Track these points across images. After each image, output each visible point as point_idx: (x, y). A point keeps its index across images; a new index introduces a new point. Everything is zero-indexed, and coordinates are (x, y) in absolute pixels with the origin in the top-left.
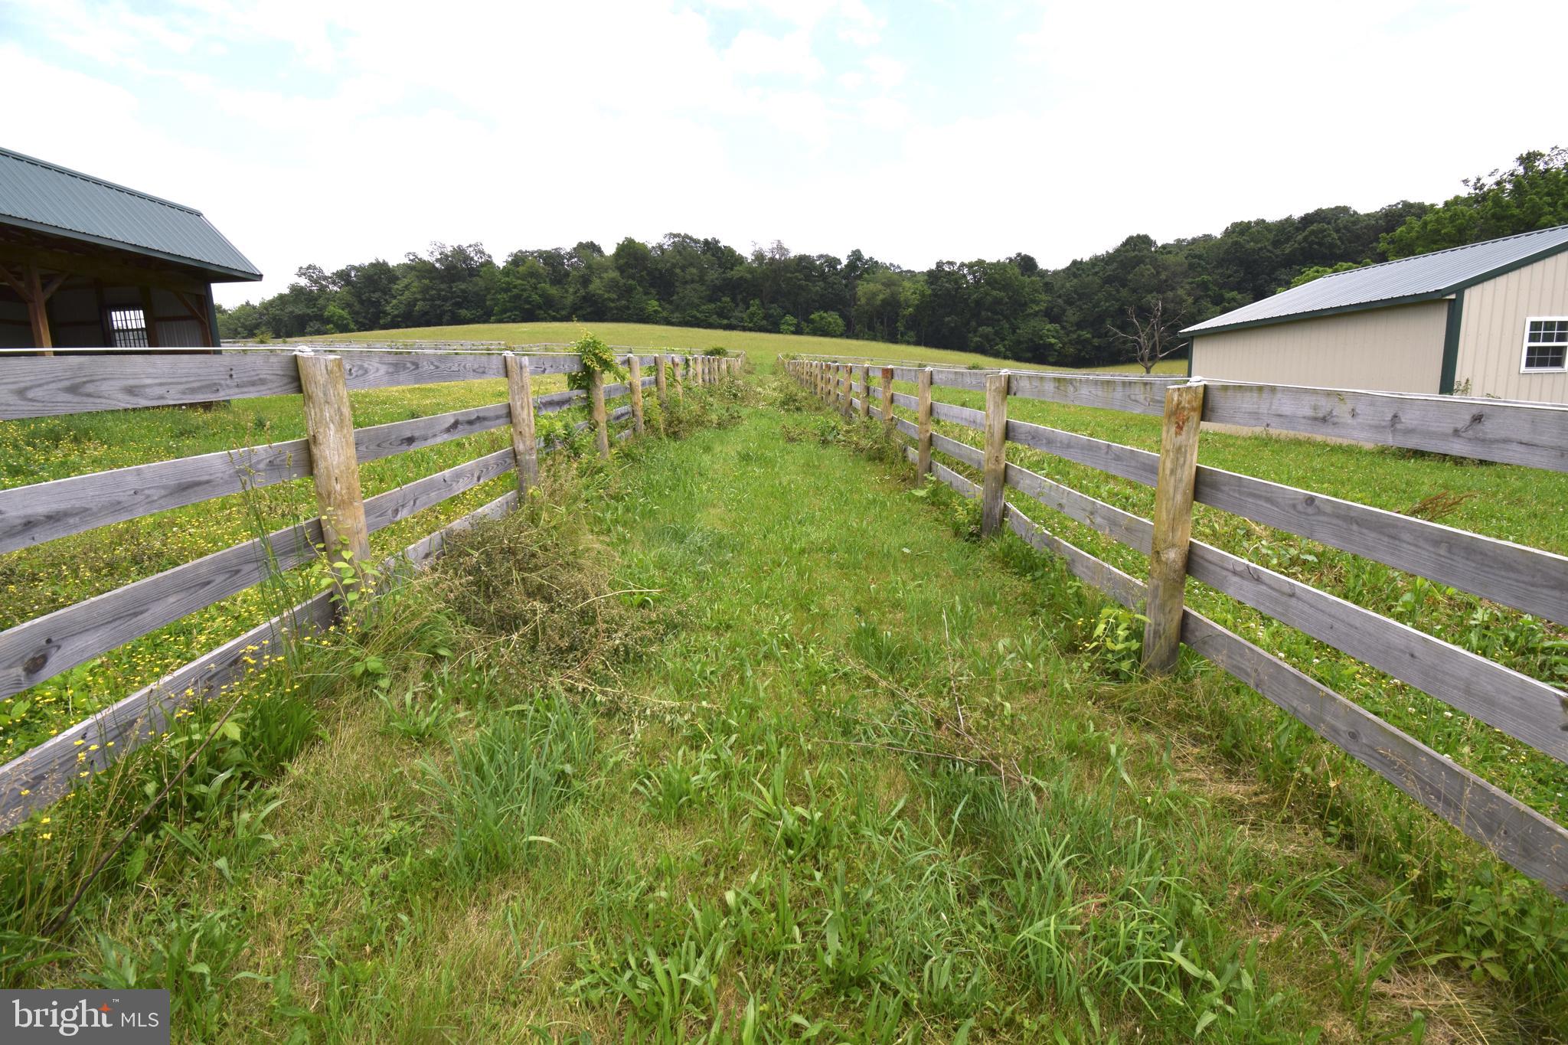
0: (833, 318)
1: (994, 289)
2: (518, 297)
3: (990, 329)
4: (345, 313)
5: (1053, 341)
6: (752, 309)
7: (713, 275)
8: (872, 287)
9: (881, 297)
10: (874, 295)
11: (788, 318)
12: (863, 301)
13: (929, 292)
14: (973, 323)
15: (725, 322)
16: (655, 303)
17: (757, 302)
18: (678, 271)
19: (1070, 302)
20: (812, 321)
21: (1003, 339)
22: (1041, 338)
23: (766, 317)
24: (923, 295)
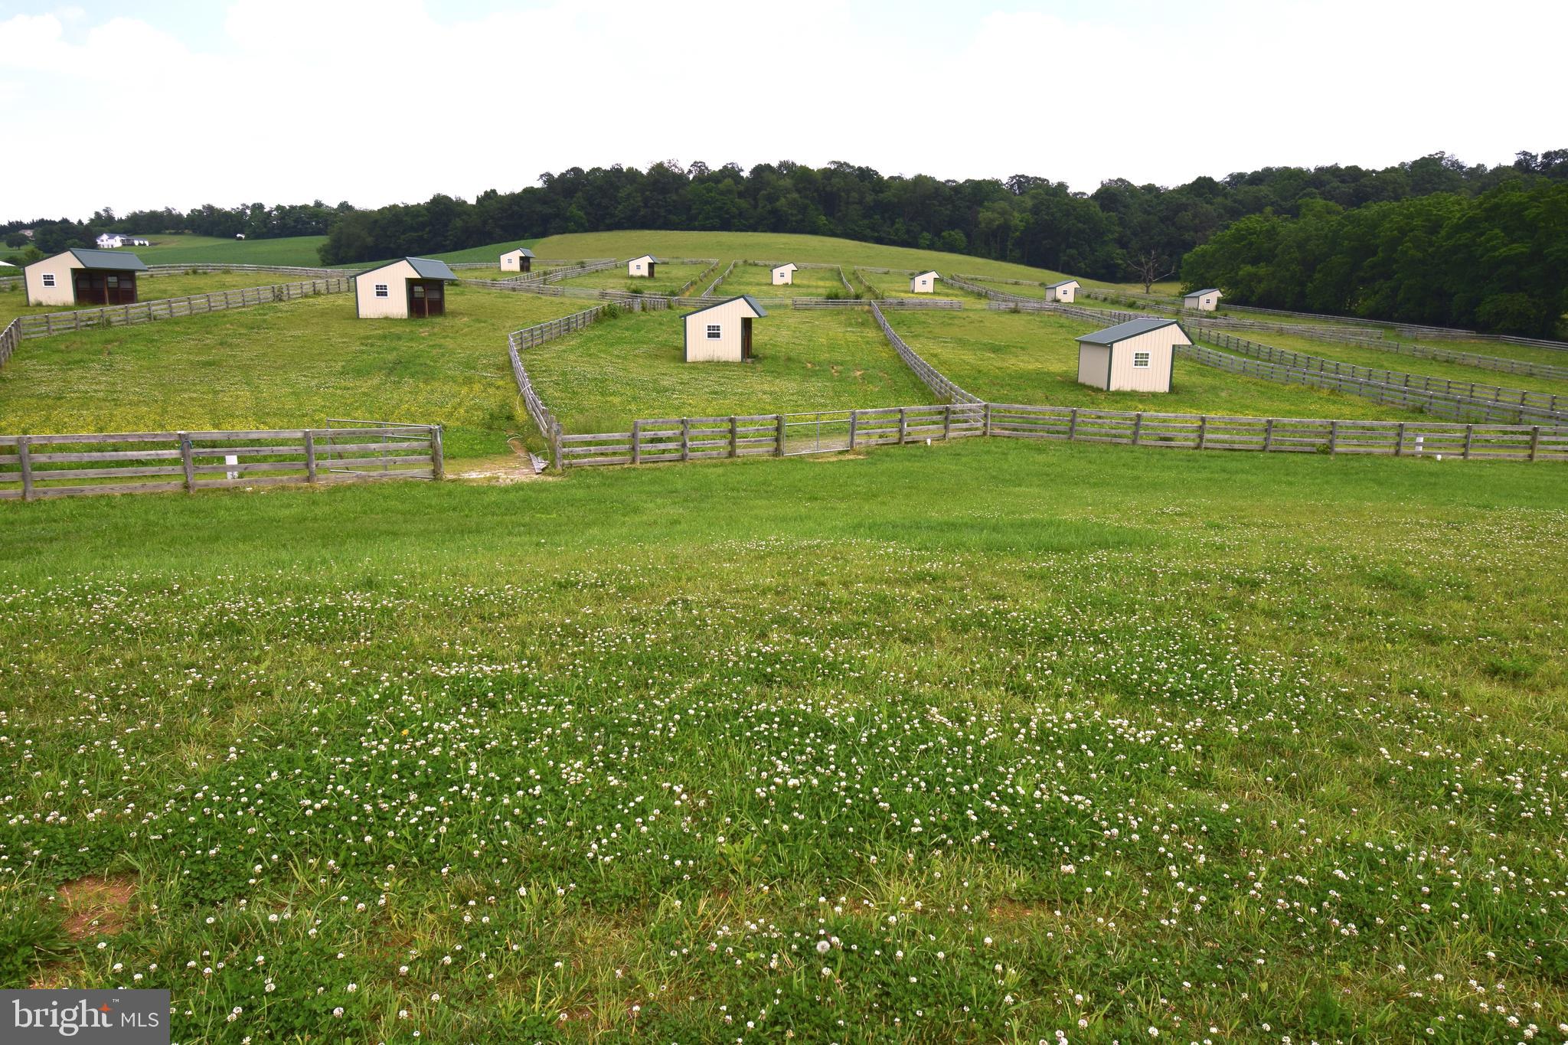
0: (958, 235)
1: (1080, 222)
2: (721, 208)
3: (1073, 252)
4: (581, 213)
5: (1120, 262)
6: (897, 226)
7: (870, 198)
8: (989, 214)
9: (997, 223)
10: (992, 220)
11: (925, 234)
12: (983, 225)
13: (1032, 221)
14: (1063, 246)
15: (876, 234)
16: (824, 218)
17: (901, 220)
18: (843, 194)
19: (1135, 234)
20: (943, 238)
21: (1084, 259)
22: (1112, 259)
23: (908, 232)
24: (1027, 222)
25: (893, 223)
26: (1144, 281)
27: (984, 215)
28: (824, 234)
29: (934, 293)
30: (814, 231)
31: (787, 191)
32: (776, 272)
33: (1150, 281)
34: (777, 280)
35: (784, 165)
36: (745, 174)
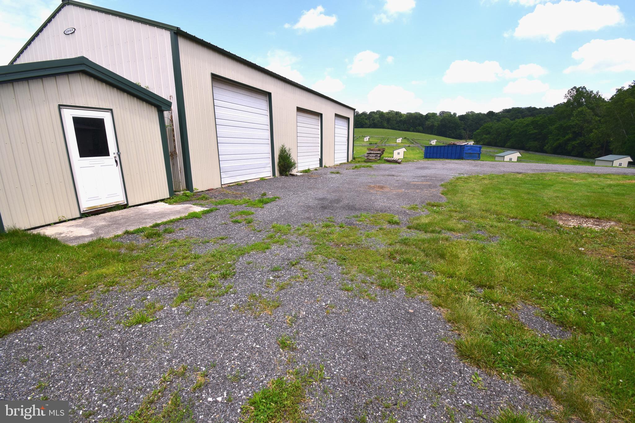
25: (404, 125)
26: (465, 139)
27: (427, 123)
28: (386, 128)
29: (401, 143)
30: (383, 127)
31: (377, 118)
32: (365, 138)
33: (467, 139)
34: (365, 140)
35: (378, 111)
36: (368, 114)
